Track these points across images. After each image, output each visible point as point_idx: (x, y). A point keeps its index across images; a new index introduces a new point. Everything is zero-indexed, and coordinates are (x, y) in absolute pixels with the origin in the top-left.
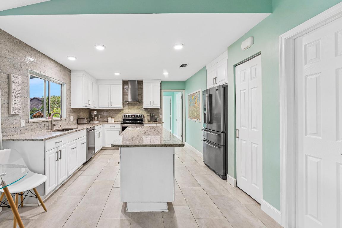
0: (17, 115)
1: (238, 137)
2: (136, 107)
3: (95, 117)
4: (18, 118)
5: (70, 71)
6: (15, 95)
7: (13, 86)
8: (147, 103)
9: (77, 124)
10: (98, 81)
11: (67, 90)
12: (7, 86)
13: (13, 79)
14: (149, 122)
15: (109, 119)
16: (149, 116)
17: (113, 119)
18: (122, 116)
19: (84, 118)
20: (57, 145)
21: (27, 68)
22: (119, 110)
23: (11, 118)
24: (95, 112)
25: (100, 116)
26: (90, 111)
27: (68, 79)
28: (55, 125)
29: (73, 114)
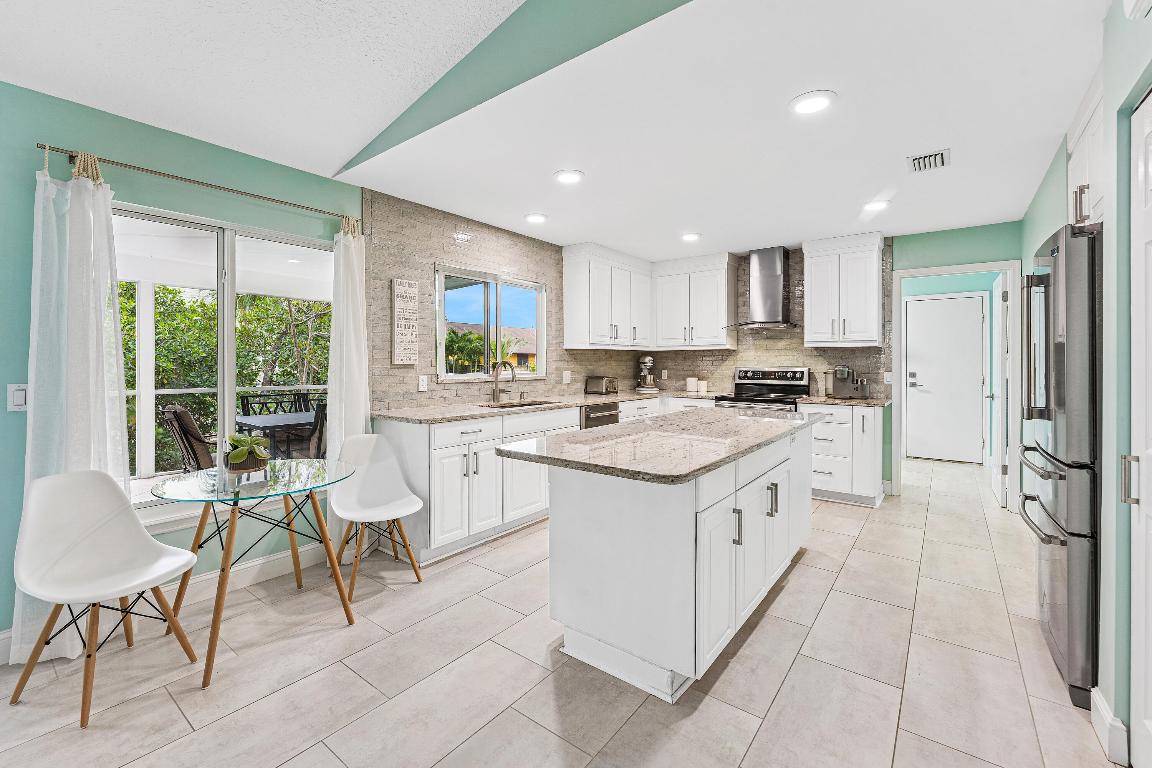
0: (411, 366)
1: (1137, 501)
2: (781, 344)
3: (649, 377)
4: (412, 373)
5: (558, 249)
6: (403, 322)
7: (398, 304)
8: (818, 329)
9: (586, 392)
10: (653, 267)
11: (549, 301)
12: (387, 304)
13: (398, 289)
14: (831, 401)
15: (692, 382)
16: (830, 378)
17: (703, 384)
18: (730, 373)
19: (602, 378)
20: (466, 438)
21: (432, 261)
22: (724, 355)
23: (396, 372)
24: (648, 360)
25: (665, 373)
26: (637, 357)
27: (552, 273)
28: (503, 391)
29: (572, 365)
